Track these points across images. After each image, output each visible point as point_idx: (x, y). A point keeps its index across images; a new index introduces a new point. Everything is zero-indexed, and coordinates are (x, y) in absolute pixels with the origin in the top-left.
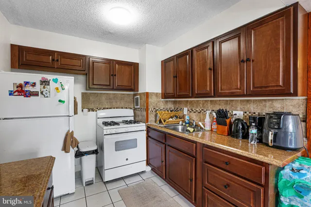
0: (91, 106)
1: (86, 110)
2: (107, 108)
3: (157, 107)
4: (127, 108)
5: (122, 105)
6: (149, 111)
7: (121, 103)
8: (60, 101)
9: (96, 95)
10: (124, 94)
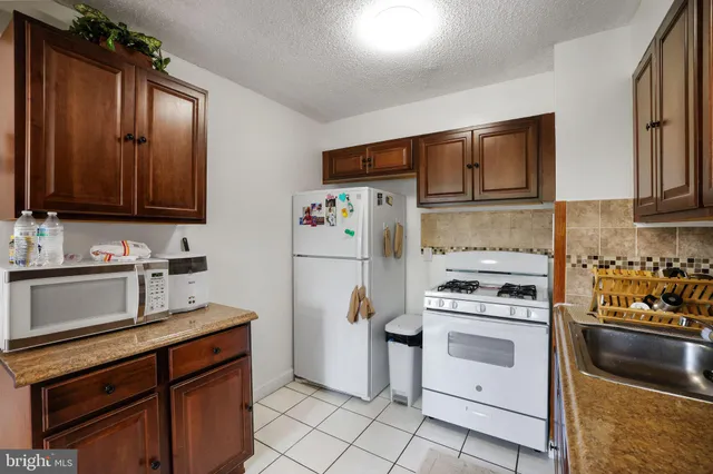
0: (439, 243)
1: (428, 251)
2: (475, 249)
3: (606, 252)
4: (531, 251)
5: (517, 240)
6: (568, 266)
7: (511, 235)
8: (347, 232)
9: (449, 218)
10: (522, 212)
